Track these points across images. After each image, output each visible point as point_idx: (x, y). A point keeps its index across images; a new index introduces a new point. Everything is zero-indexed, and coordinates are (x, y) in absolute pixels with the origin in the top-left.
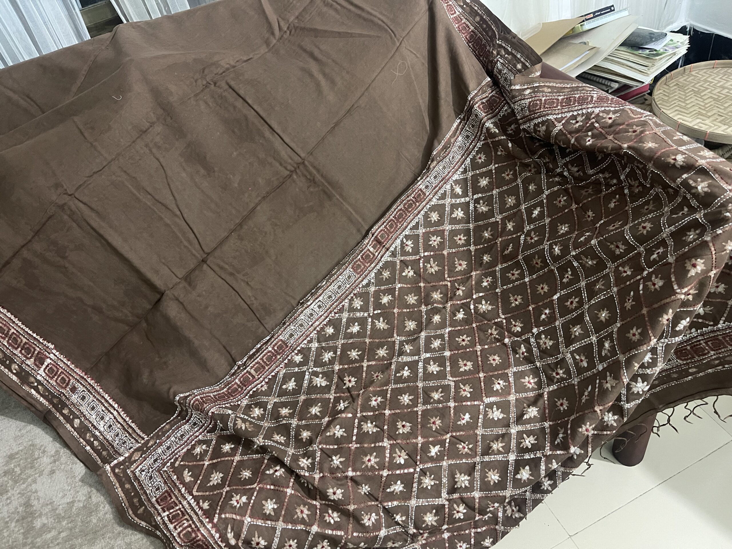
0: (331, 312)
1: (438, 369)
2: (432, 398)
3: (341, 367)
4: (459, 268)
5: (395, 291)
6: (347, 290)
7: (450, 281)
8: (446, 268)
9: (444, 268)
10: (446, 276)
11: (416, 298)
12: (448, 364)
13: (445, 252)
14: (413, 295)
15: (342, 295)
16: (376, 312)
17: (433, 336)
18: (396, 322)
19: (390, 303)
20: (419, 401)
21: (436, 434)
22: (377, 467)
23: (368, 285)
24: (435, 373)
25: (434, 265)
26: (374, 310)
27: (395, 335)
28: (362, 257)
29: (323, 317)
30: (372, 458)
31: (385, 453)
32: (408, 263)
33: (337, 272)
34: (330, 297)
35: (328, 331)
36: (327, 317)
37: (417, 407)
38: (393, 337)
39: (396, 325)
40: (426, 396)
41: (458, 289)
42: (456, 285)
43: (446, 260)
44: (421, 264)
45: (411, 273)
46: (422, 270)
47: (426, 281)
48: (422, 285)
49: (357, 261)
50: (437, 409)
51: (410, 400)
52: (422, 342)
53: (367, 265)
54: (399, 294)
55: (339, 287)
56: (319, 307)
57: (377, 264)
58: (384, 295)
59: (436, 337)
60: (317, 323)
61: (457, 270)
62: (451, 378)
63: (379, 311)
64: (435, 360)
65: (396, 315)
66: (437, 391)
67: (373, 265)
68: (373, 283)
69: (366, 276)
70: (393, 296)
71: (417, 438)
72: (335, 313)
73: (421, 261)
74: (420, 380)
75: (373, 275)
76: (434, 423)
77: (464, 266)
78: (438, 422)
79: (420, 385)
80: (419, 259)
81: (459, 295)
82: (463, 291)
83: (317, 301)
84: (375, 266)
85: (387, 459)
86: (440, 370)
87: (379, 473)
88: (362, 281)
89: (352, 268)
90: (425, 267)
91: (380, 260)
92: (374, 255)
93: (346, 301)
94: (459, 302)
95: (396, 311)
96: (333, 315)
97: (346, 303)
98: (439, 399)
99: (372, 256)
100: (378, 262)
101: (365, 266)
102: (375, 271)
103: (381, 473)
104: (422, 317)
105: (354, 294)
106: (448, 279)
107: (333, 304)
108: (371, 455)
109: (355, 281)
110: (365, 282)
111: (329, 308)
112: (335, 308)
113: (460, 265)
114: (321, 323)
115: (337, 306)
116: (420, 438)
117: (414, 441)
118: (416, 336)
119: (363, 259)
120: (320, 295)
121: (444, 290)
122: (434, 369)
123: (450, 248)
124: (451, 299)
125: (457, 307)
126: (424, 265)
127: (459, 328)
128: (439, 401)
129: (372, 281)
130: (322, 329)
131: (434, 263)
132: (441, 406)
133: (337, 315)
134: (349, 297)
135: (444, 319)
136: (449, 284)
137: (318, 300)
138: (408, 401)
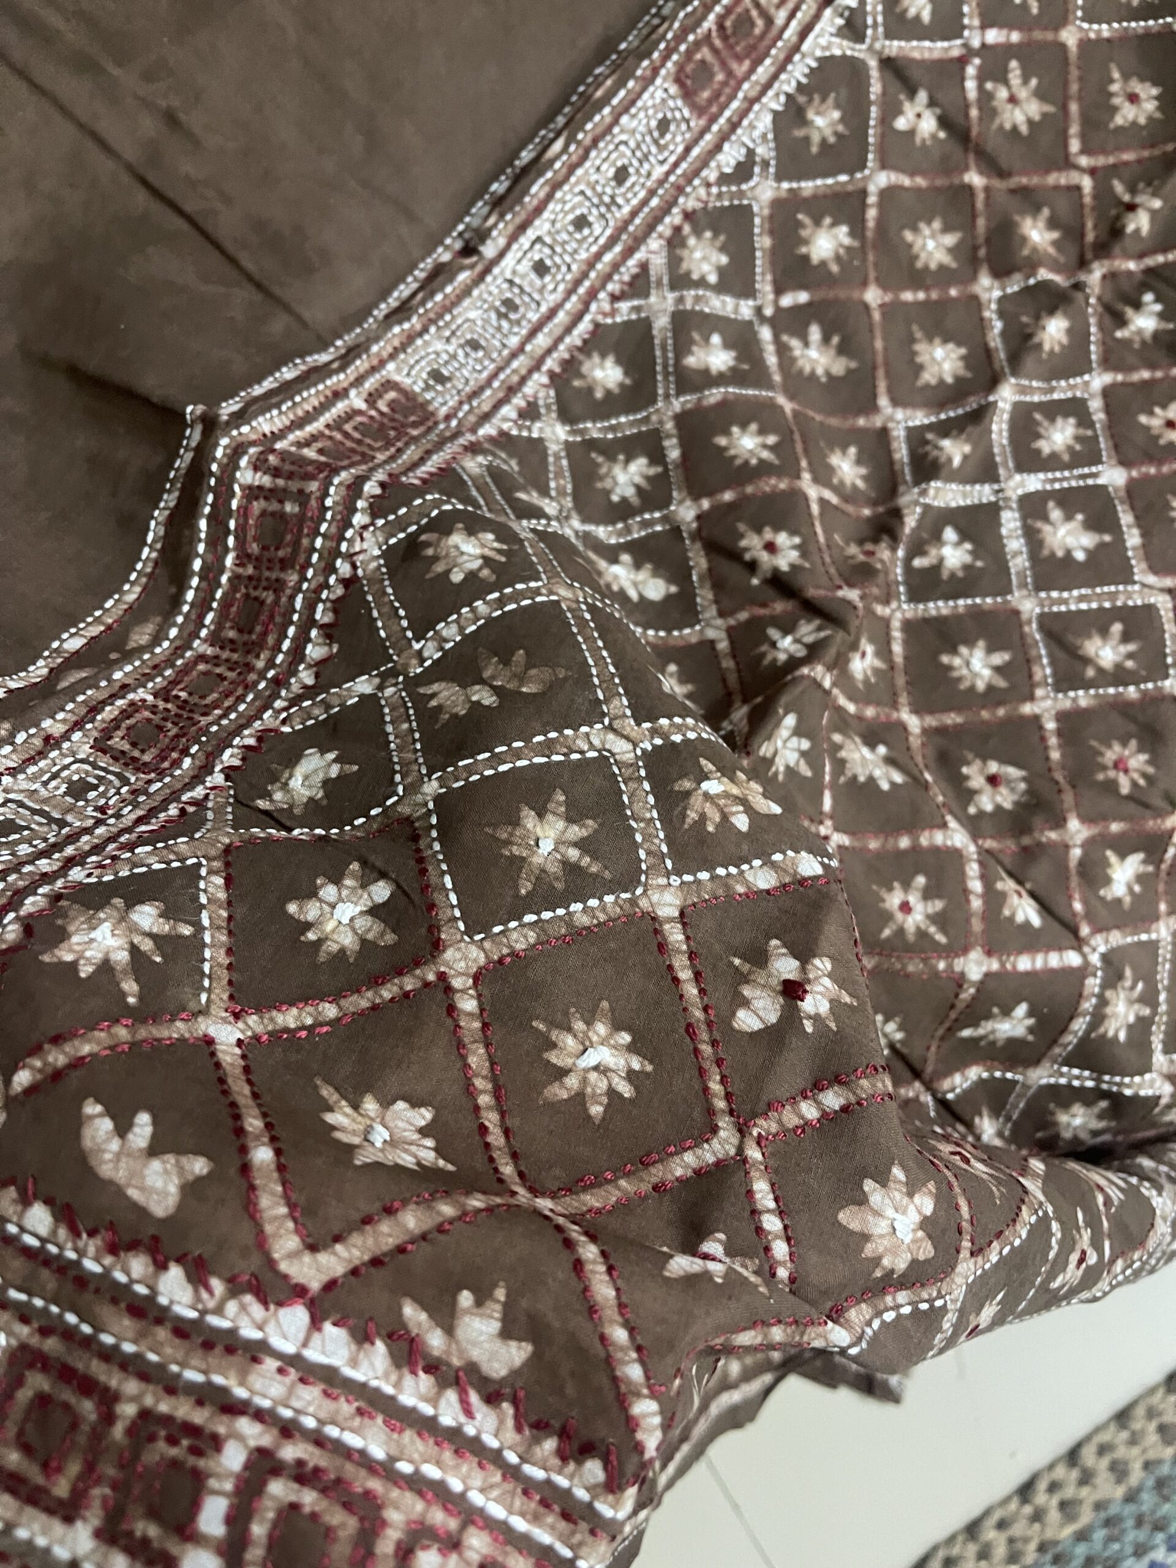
0: (592, 295)
1: (1088, 540)
2: (1086, 661)
3: (706, 504)
4: (1126, 114)
5: (864, 206)
6: (652, 193)
7: (1092, 172)
8: (1074, 108)
9: (1064, 108)
10: (1075, 145)
11: (950, 240)
12: (1126, 518)
13: (1070, 37)
14: (937, 225)
15: (634, 214)
16: (787, 301)
17: (1039, 406)
18: (879, 344)
19: (846, 258)
20: (1038, 675)
21: (1132, 808)
22: (941, 938)
23: (744, 171)
24: (1080, 556)
25: (1023, 94)
26: (779, 291)
27: (883, 401)
28: (721, 26)
29: (561, 317)
30: (913, 899)
31: (962, 876)
32: (915, 74)
33: (612, 93)
34: (581, 223)
35: (598, 374)
36: (578, 318)
37: (1031, 698)
38: (874, 408)
39: (880, 359)
40: (1061, 655)
41: (1132, 208)
42: (1119, 187)
43: (1074, 73)
44: (971, 85)
45: (928, 125)
46: (974, 113)
47: (992, 166)
48: (975, 179)
49: (697, 44)
50: (1122, 707)
51: (998, 669)
52: (999, 429)
53: (741, 69)
54: (880, 221)
55: (621, 175)
56: (540, 268)
57: (782, 69)
58: (817, 223)
59: (1055, 410)
60: (542, 340)
61: (1119, 120)
62: (1151, 579)
63: (803, 297)
64: (1069, 501)
65: (877, 316)
66: (1104, 632)
67: (763, 72)
68: (766, 164)
69: (734, 125)
70: (857, 228)
71: (1060, 823)
72: (614, 298)
73: (971, 71)
74: (1023, 585)
75: (762, 121)
76: (1120, 765)
77: (1150, 106)
78: (1138, 761)
79: (1028, 605)
80: (962, 62)
81: (1137, 231)
82: (1153, 213)
83: (525, 241)
84: (775, 77)
85: (976, 904)
86: (1101, 546)
87: (950, 967)
88: (718, 148)
89: (678, 80)
90: (986, 97)
91: (796, 48)
92: (769, 21)
93: (654, 243)
94: (1132, 265)
95: (873, 296)
96: (607, 307)
97: (654, 251)
98: (1118, 667)
99: (760, 23)
100: (788, 59)
101: (730, 74)
102: (773, 102)
103: (959, 964)
104: (982, 325)
105: (688, 216)
106: (1084, 161)
107: (598, 256)
108: (907, 886)
109: (688, 150)
110: (730, 157)
111: (585, 275)
112: (608, 277)
113: (1133, 98)
114: (560, 339)
115: (616, 267)
116: (1074, 824)
117: (1053, 835)
118: (972, 403)
119: (725, 38)
120: (538, 211)
121: (1063, 206)
122: (1071, 541)
123: (1089, 18)
124: (1103, 249)
125: (1126, 286)
126: (981, 88)
127: (1146, 374)
128: (1119, 676)
129: (761, 151)
130: (571, 366)
131: (1025, 81)
132: (1132, 692)
133: (624, 306)
134: (664, 228)
135: (1078, 336)
136: (1087, 183)
137: (531, 234)
138: (987, 673)
